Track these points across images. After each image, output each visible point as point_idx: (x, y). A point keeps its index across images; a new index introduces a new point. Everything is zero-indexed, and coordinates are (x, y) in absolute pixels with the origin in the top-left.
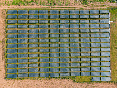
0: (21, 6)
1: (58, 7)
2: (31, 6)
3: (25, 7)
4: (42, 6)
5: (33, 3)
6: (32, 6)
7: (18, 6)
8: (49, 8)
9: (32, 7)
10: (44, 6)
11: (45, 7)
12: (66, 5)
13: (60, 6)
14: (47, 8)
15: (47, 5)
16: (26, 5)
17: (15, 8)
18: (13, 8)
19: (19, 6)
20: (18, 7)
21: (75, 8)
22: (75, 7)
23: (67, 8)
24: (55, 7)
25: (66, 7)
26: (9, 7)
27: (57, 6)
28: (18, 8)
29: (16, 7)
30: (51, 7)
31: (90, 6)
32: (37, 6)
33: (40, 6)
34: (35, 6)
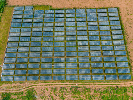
0: (115, 86)
1: (67, 86)
2: (103, 86)
3: (110, 85)
4: (88, 86)
5: (100, 90)
6: (101, 86)
7: (119, 85)
8: (79, 84)
11: (83, 85)
12: (56, 88)
13: (64, 86)
15: (81, 89)
18: (125, 83)
19: (118, 86)
22: (45, 85)
25: (56, 85)
26: (130, 84)
28: (119, 83)
29: (122, 84)
30: (75, 85)
31: (25, 87)
32: (94, 87)
33: (91, 86)
34: (97, 87)
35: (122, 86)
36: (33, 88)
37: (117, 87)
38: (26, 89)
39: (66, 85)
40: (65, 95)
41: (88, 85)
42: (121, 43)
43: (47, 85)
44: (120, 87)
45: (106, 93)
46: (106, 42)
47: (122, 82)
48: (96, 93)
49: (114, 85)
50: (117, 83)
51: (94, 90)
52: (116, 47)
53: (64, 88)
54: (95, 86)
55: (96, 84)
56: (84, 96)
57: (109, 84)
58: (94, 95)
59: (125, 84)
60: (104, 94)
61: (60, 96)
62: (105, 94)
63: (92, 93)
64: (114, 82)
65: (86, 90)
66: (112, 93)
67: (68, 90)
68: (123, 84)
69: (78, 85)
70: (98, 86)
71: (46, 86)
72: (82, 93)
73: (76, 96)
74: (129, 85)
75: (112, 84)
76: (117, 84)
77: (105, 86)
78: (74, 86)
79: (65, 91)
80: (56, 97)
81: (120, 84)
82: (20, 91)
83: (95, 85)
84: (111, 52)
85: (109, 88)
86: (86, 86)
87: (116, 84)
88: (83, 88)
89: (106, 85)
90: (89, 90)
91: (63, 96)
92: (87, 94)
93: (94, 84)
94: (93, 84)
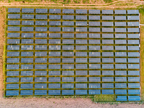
0: (26, 3)
2: (38, 3)
3: (31, 4)
6: (40, 4)
7: (22, 3)
11: (57, 5)
12: (84, 2)
13: (76, 4)
14: (59, 6)
15: (60, 1)
16: (32, 2)
17: (17, 5)
18: (15, 5)
24: (70, 4)
25: (84, 6)
26: (10, 4)
27: (72, 4)
28: (22, 5)
30: (65, 5)
31: (114, 4)
32: (47, 3)
33: (50, 4)
34: (44, 3)
35: (19, 3)
36: (106, 3)
37: (24, 2)
39: (74, 6)
41: (52, 5)
42: (10, 47)
46: (28, 49)
49: (27, 4)
52: (17, 42)
55: (44, 5)
64: (26, 6)
68: (18, 4)
69: (62, 5)
74: (12, 3)
75: (29, 4)
76: (24, 4)
84: (24, 37)
86: (54, 4)
89: (35, 4)
94: (48, 5)
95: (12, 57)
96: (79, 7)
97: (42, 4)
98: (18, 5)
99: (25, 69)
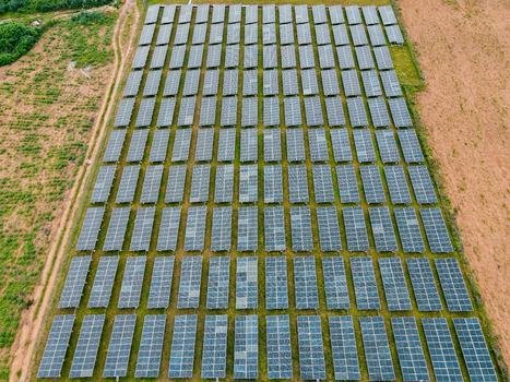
0: (37, 295)
1: (94, 134)
2: (54, 245)
3: (49, 275)
4: (72, 196)
5: (40, 234)
6: (57, 238)
7: (31, 315)
8: (89, 168)
9: (61, 238)
10: (76, 184)
11: (81, 180)
12: (95, 108)
13: (96, 128)
14: (86, 175)
15: (70, 172)
16: (41, 269)
17: (34, 335)
18: (32, 346)
19: (33, 308)
20: (37, 313)
21: (117, 84)
22: (114, 84)
23: (109, 108)
24: (91, 144)
25: (106, 109)
26: (19, 374)
27: (89, 139)
28: (42, 313)
29: (33, 328)
30: (90, 157)
31: (121, 47)
32: (62, 214)
33: (69, 203)
34: (59, 225)
35: (25, 330)
36: (112, 62)
37: (30, 303)
38: (116, 49)
39: (98, 132)
40: (65, 130)
41: (76, 195)
42: (243, 361)
43: (112, 88)
44: (23, 315)
45: (22, 255)
46: (253, 277)
47: (41, 329)
48: (37, 218)
49: (44, 291)
50: (44, 304)
51: (50, 214)
52: (218, 327)
53: (88, 128)
54: (64, 218)
55: (70, 223)
56: (43, 182)
57: (51, 269)
58: (33, 211)
59: (27, 343)
60: (22, 247)
61: (68, 120)
62: (19, 253)
63: (41, 207)
64: (51, 294)
65: (58, 188)
66: (10, 280)
67: (78, 138)
68: (30, 334)
69: (88, 164)
70: (62, 228)
71: (109, 86)
72: (55, 174)
73: (50, 157)
74: (15, 363)
75: (47, 283)
76: (39, 306)
77: (50, 257)
78: (87, 155)
79: (80, 129)
80: (69, 110)
81: (35, 318)
82: (114, 40)
83: (67, 220)
84: (197, 293)
85: (36, 270)
86: (74, 189)
87: (42, 300)
88: (70, 180)
89: (55, 258)
90: (58, 197)
91: (65, 124)
92: (45, 191)
93: (73, 215)
94: (74, 210)
95: (296, 358)
96: (106, 119)
97: (59, 232)
98: (36, 331)
99: (345, 289)
